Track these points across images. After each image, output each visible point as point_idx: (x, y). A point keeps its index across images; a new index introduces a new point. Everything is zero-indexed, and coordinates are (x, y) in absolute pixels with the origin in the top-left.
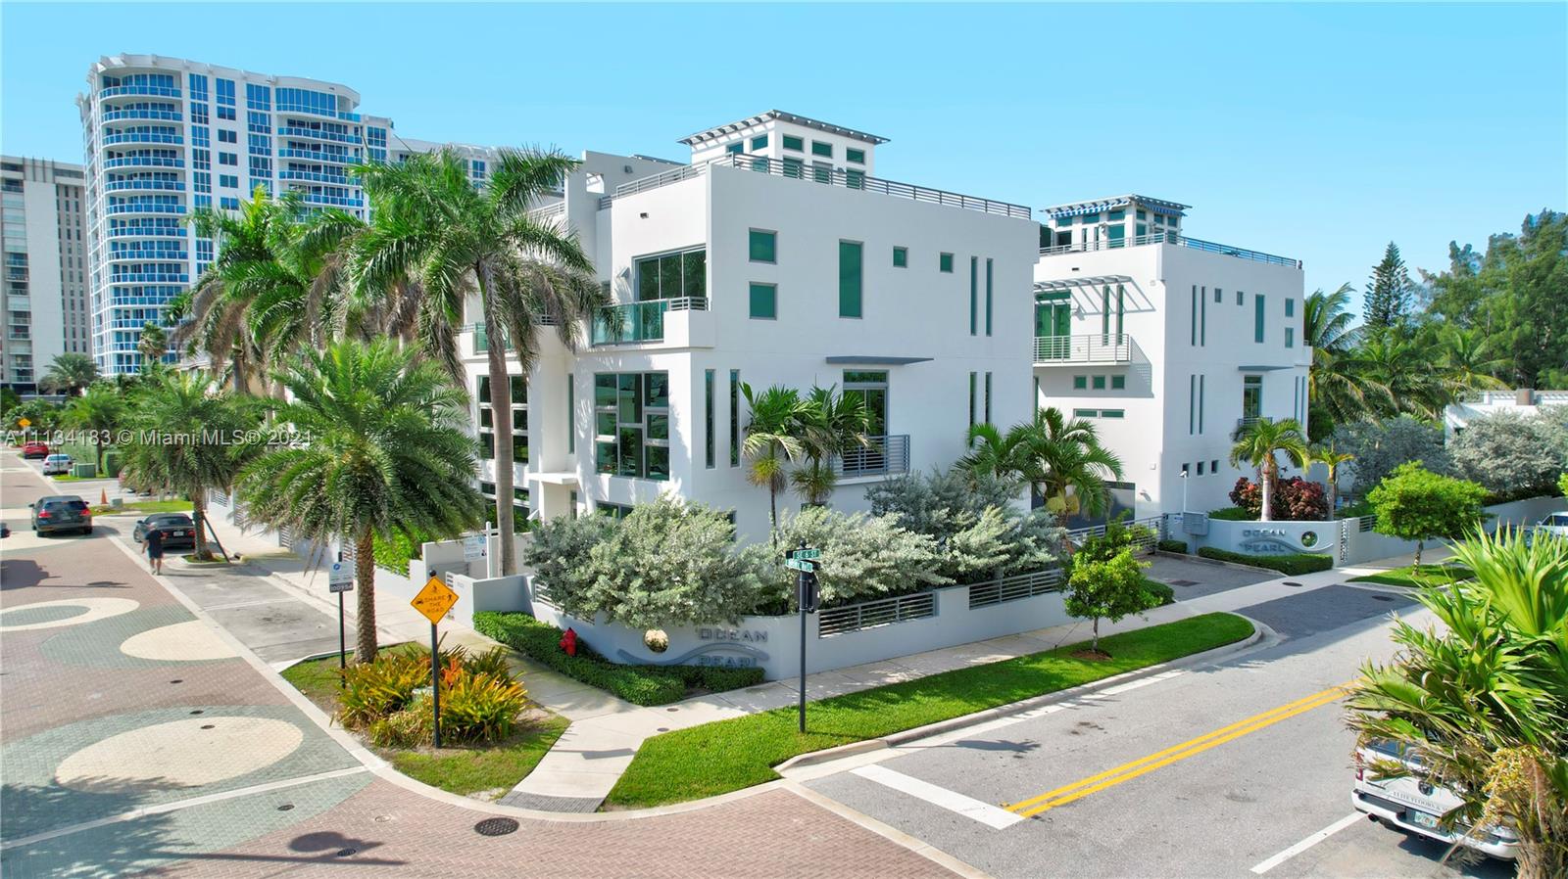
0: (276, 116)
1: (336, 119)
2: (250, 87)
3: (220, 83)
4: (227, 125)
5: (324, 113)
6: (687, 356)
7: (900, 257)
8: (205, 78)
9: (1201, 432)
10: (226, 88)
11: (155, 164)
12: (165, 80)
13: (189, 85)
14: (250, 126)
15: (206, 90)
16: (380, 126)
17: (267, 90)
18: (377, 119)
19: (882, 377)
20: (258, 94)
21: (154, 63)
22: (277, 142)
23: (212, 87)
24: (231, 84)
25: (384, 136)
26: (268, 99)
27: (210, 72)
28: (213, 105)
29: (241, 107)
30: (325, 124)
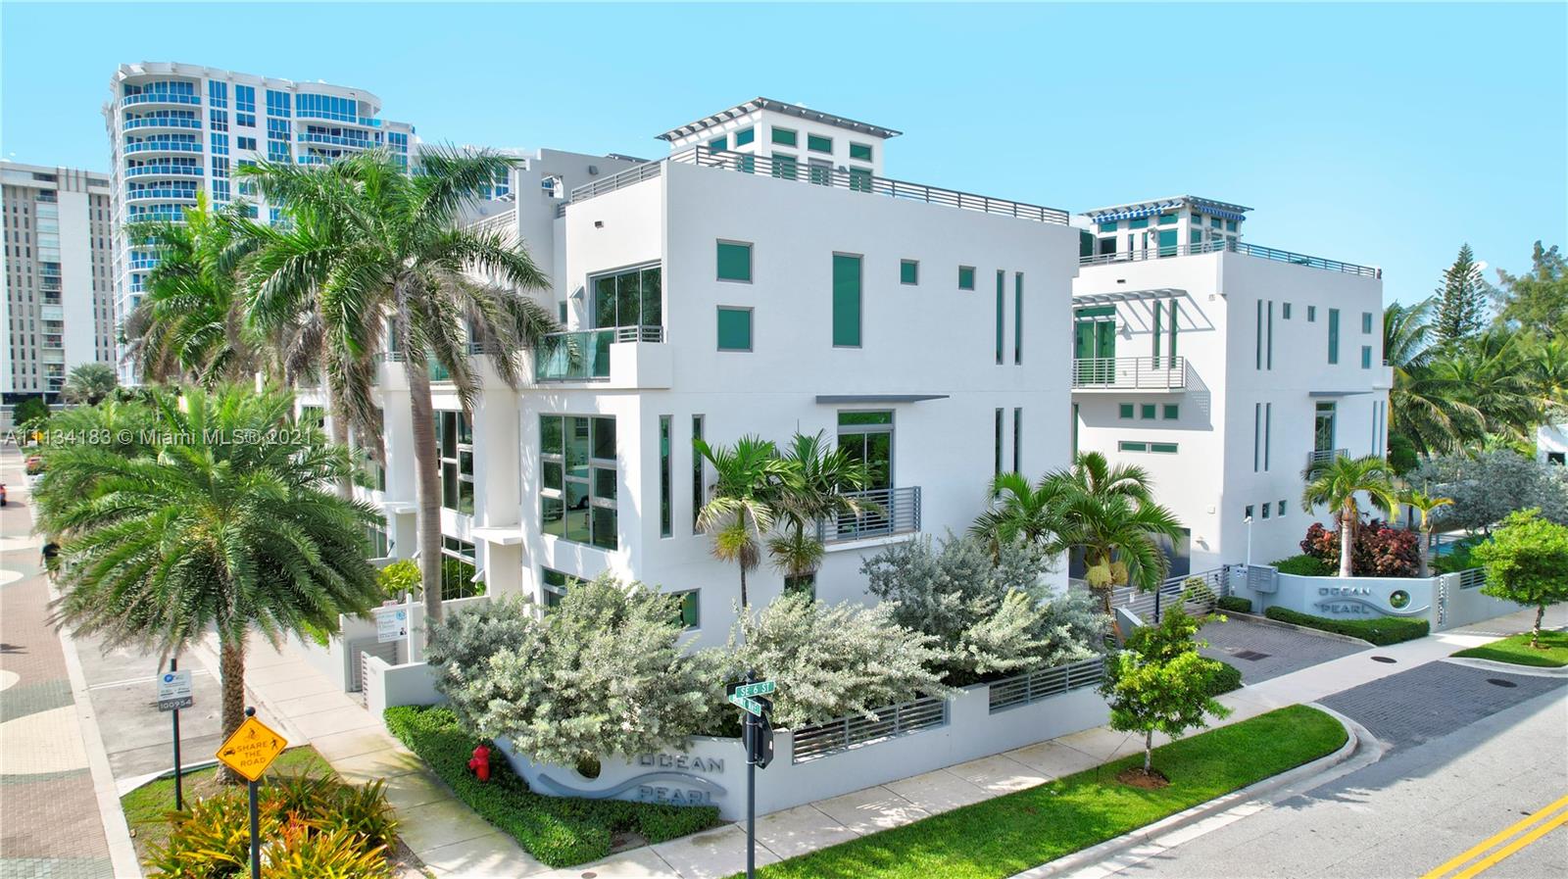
0: (296, 122)
1: (356, 125)
2: (270, 93)
3: (239, 89)
4: (246, 132)
5: (344, 119)
6: (636, 399)
7: (909, 272)
8: (225, 85)
9: (1266, 469)
10: (246, 95)
11: (174, 172)
12: (185, 87)
13: (208, 93)
14: (269, 132)
15: (225, 97)
16: (401, 132)
17: (287, 96)
18: (398, 124)
19: (888, 417)
20: (277, 100)
21: (174, 70)
22: (297, 149)
23: (232, 93)
24: (251, 91)
25: (405, 142)
26: (288, 106)
27: (230, 79)
28: (232, 111)
29: (261, 113)
30: (345, 130)
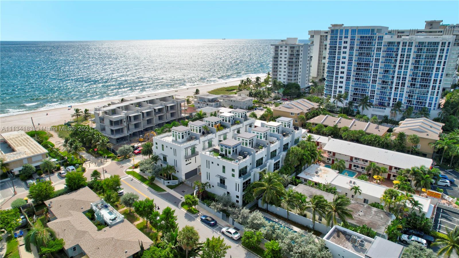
0: (357, 36)
1: (370, 35)
2: (352, 30)
3: (346, 30)
4: (346, 40)
5: (367, 34)
9: (209, 180)
12: (336, 31)
14: (351, 39)
15: (342, 32)
17: (356, 30)
20: (354, 30)
22: (356, 42)
23: (344, 31)
24: (348, 30)
25: (382, 38)
26: (355, 32)
27: (344, 28)
28: (343, 36)
29: (349, 36)
30: (368, 37)
